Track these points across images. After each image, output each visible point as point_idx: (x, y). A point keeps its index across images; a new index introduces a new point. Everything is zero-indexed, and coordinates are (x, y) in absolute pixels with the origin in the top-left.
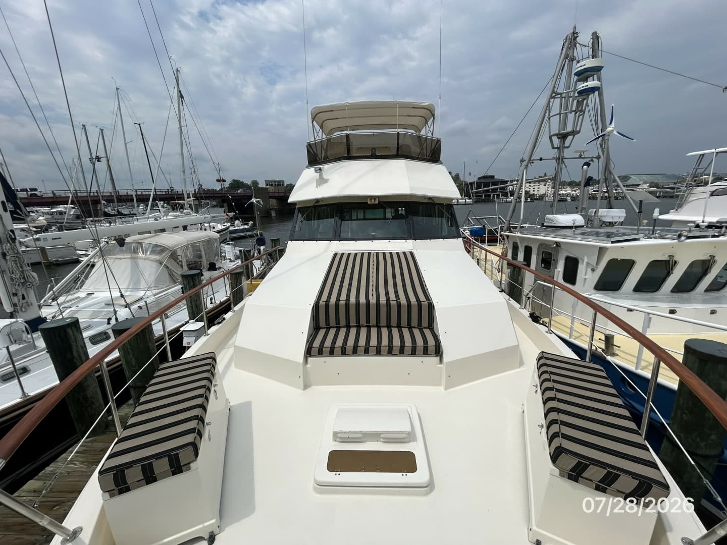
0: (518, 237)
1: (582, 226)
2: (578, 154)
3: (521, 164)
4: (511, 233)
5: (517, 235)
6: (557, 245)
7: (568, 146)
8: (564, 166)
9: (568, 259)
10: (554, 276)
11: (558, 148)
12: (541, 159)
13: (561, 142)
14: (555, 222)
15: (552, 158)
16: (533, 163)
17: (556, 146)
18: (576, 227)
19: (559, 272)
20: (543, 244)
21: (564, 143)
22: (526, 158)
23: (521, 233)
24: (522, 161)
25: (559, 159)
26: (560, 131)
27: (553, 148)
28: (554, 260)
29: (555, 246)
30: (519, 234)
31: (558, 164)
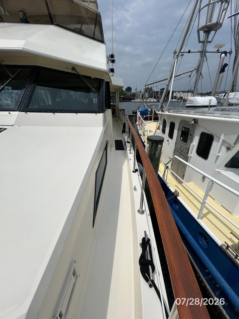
0: (166, 115)
1: (215, 106)
2: (217, 49)
3: (174, 55)
4: (163, 112)
5: (166, 113)
6: (195, 122)
7: (210, 40)
8: (205, 59)
9: (203, 135)
10: (189, 148)
11: (203, 42)
12: (189, 52)
13: (206, 36)
14: (194, 103)
15: (197, 51)
16: (183, 55)
17: (201, 40)
18: (211, 106)
19: (194, 145)
20: (184, 121)
21: (208, 37)
22: (178, 51)
23: (169, 112)
24: (175, 53)
25: (202, 52)
26: (206, 23)
27: (200, 42)
28: (191, 135)
29: (193, 122)
30: (167, 113)
31: (201, 57)
